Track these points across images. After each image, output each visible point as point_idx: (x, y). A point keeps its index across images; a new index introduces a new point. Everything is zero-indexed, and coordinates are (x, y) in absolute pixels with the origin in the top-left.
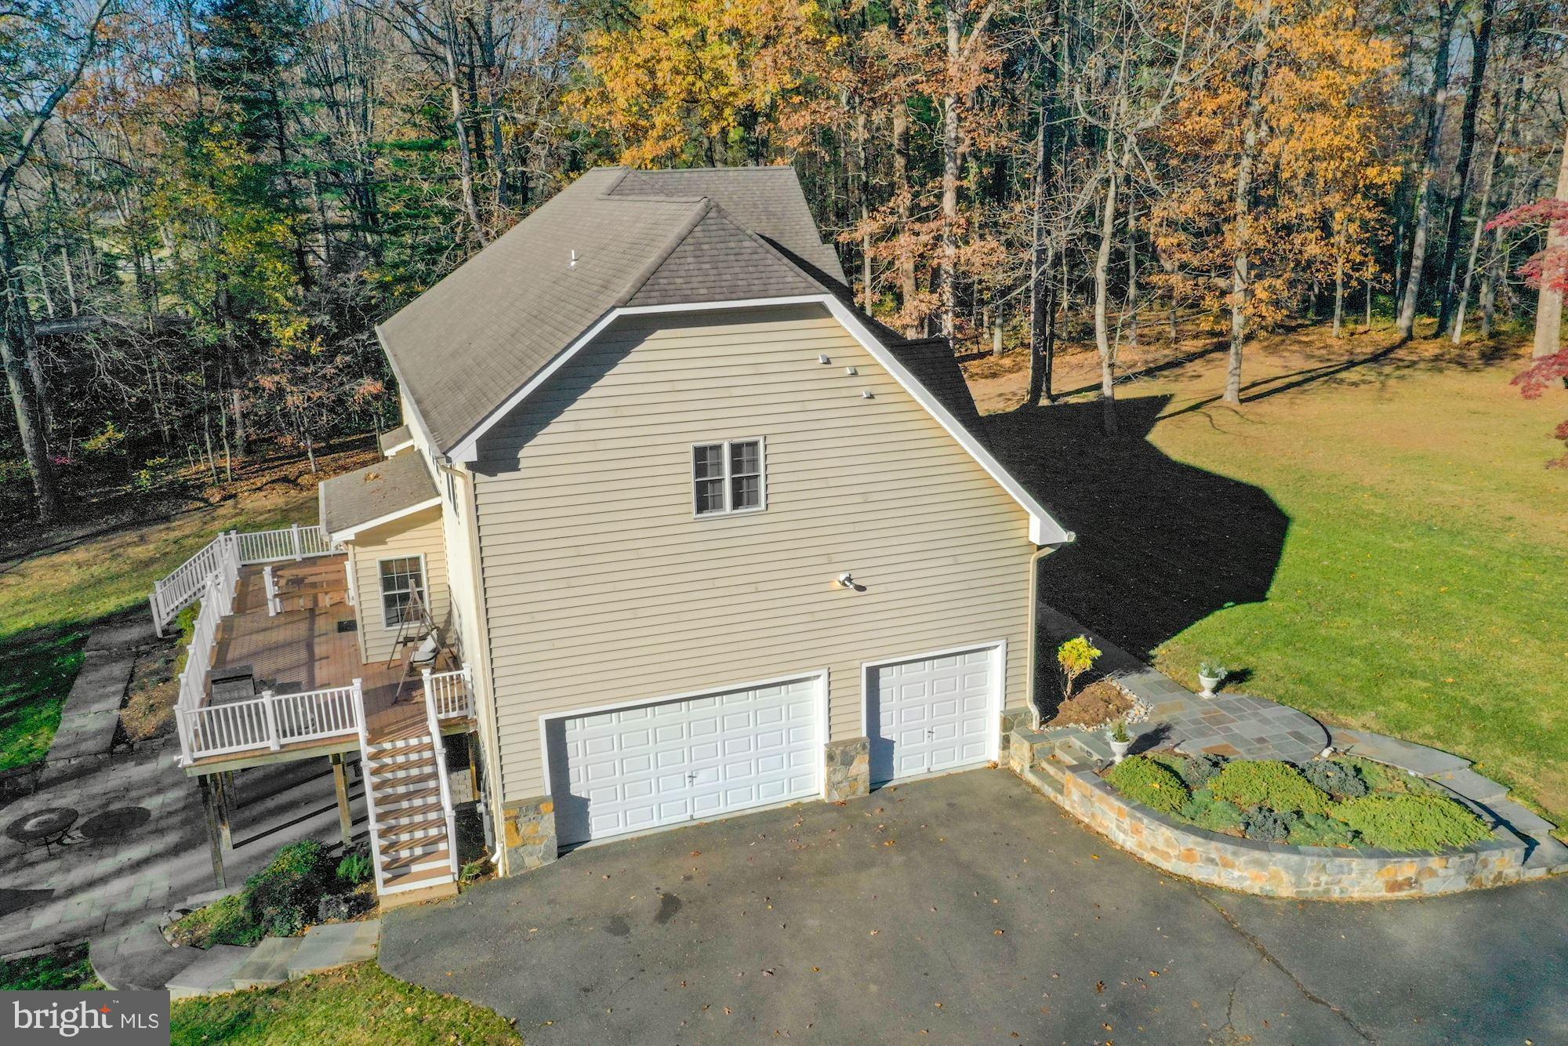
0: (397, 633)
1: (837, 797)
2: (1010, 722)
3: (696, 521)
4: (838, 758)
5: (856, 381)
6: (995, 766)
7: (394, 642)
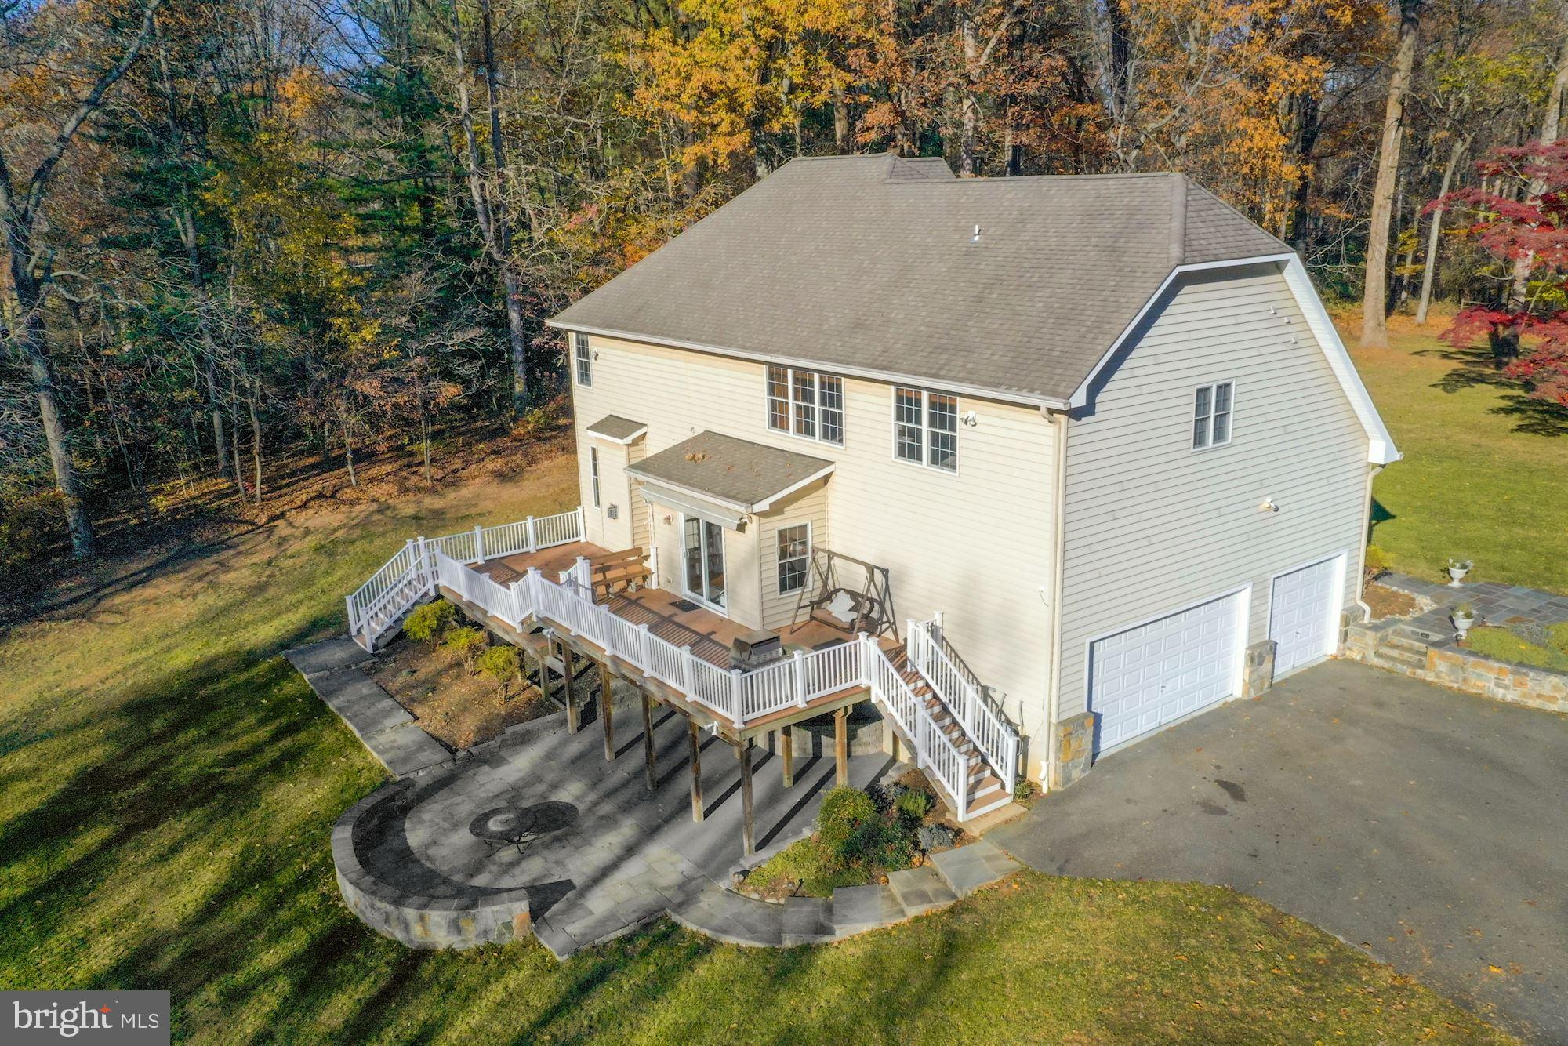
0: (798, 598)
1: (1253, 695)
2: (1349, 618)
3: (1193, 454)
4: (1256, 660)
5: (1290, 328)
6: (1335, 657)
7: (795, 606)
